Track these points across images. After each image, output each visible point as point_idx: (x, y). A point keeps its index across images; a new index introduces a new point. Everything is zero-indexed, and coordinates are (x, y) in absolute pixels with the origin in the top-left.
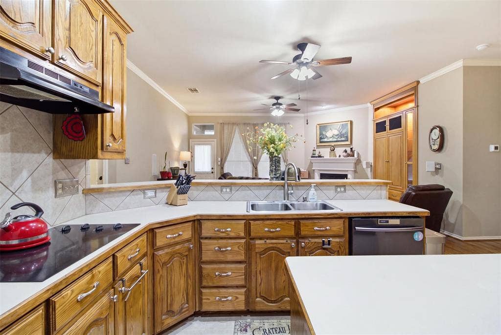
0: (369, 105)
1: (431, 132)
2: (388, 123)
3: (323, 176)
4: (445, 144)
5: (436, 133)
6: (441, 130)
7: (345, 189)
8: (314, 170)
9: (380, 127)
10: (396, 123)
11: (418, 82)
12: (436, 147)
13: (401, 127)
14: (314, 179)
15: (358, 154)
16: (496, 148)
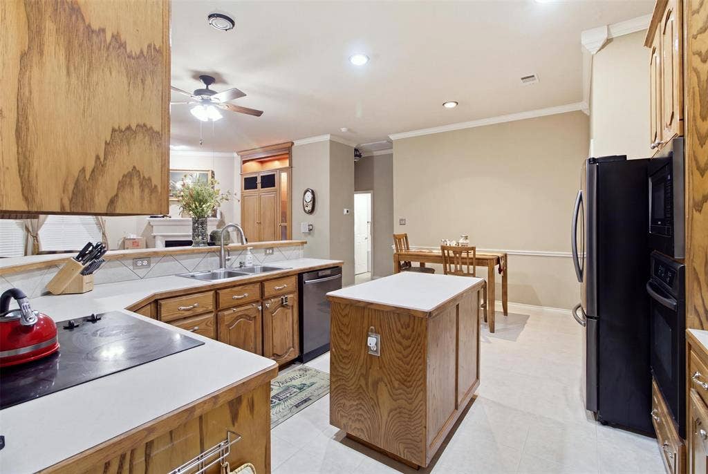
0: (235, 155)
1: (305, 193)
2: (259, 180)
3: (168, 244)
4: (316, 208)
5: (309, 196)
6: (313, 193)
7: (273, 251)
8: (154, 237)
9: (250, 183)
10: (269, 181)
11: (293, 144)
12: (309, 208)
13: (274, 186)
14: (155, 247)
15: (221, 214)
16: (348, 212)
